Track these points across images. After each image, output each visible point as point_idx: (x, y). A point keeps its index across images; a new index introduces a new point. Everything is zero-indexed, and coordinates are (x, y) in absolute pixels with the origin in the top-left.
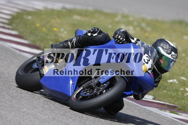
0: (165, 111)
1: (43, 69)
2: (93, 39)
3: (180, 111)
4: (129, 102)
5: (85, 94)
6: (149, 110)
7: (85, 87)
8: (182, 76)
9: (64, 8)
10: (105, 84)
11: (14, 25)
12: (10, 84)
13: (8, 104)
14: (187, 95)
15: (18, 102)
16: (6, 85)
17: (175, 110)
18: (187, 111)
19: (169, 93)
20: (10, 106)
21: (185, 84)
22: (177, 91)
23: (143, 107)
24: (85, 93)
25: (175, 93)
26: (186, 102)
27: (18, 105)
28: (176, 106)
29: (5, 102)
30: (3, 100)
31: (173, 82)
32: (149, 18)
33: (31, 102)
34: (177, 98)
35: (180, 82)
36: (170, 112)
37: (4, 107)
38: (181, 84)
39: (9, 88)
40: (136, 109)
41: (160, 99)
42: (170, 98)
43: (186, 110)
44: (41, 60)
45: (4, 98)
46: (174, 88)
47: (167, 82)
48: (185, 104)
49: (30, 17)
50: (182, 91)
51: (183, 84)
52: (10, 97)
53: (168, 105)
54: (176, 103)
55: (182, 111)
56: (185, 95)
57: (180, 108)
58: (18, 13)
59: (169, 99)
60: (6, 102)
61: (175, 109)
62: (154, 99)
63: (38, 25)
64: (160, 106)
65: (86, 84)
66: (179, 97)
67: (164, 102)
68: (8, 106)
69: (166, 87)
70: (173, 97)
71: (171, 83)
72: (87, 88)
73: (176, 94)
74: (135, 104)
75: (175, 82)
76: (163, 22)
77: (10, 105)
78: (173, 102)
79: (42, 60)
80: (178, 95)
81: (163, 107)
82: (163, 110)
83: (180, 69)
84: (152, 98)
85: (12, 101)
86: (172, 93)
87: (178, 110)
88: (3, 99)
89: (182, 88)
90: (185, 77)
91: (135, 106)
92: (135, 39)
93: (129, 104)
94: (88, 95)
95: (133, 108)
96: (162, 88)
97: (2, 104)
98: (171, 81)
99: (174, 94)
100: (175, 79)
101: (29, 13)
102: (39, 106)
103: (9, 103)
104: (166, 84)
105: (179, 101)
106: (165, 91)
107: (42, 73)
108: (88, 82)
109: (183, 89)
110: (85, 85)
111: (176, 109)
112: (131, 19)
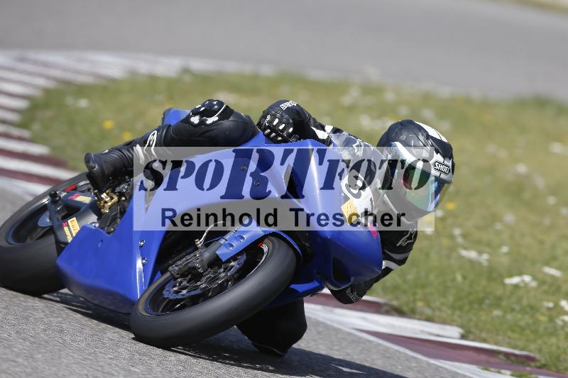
0: (499, 372)
1: (66, 229)
2: (208, 131)
3: (544, 371)
4: (388, 348)
5: (177, 292)
6: (449, 371)
7: (178, 274)
8: (547, 264)
9: (186, 71)
10: (234, 261)
11: (36, 127)
12: (29, 304)
13: (23, 365)
14: (563, 321)
15: (52, 359)
16: (16, 308)
17: (528, 369)
18: (566, 369)
19: (509, 317)
20: (29, 370)
21: (558, 289)
22: (533, 309)
23: (432, 361)
24: (175, 289)
25: (527, 317)
26: (563, 344)
27: (54, 369)
28: (532, 355)
29: (14, 361)
30: (5, 354)
31: (522, 285)
32: (445, 92)
33: (90, 358)
34: (535, 332)
35: (542, 283)
36: (512, 375)
37: (9, 374)
38: (545, 287)
39: (27, 318)
40: (410, 368)
41: (484, 335)
42: (513, 331)
43: (562, 368)
44: (60, 202)
45: (10, 347)
46: (525, 302)
47: (504, 285)
48: (558, 347)
49: (83, 103)
50: (549, 309)
51: (554, 289)
52: (27, 343)
53: (507, 355)
54: (533, 347)
55: (549, 369)
56: (559, 322)
57: (543, 361)
58: (47, 91)
59: (509, 333)
60: (17, 360)
61: (529, 366)
62: (463, 337)
63: (108, 124)
64: (483, 357)
65: (179, 263)
66: (541, 329)
67: (496, 344)
68: (21, 372)
69: (500, 299)
70: (523, 329)
71: (516, 286)
72: (183, 275)
73: (530, 321)
74: (406, 354)
75: (526, 285)
76: (486, 105)
77: (27, 370)
78: (521, 344)
79: (63, 201)
80: (537, 322)
81: (492, 360)
82: (492, 369)
83: (542, 242)
84: (457, 335)
85: (32, 357)
86: (519, 316)
87: (540, 368)
88: (8, 351)
89: (549, 301)
90: (558, 268)
91: (408, 358)
92: (329, 128)
93: (388, 355)
94: (183, 295)
95: (402, 366)
96: (487, 302)
97: (5, 366)
98: (515, 280)
99: (525, 320)
100: (527, 274)
101: (81, 90)
102: (117, 368)
103: (26, 364)
104: (499, 292)
105: (539, 342)
106: (497, 313)
107: (62, 239)
108: (184, 259)
109: (551, 305)
110: (176, 266)
111: (533, 364)
112: (390, 96)
